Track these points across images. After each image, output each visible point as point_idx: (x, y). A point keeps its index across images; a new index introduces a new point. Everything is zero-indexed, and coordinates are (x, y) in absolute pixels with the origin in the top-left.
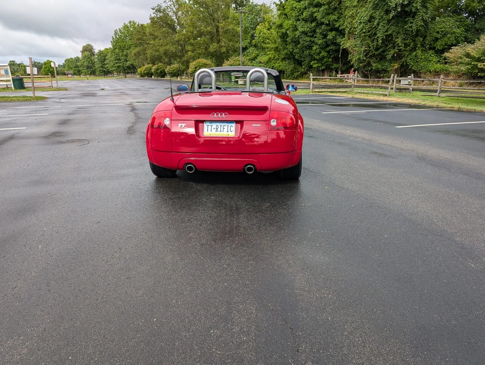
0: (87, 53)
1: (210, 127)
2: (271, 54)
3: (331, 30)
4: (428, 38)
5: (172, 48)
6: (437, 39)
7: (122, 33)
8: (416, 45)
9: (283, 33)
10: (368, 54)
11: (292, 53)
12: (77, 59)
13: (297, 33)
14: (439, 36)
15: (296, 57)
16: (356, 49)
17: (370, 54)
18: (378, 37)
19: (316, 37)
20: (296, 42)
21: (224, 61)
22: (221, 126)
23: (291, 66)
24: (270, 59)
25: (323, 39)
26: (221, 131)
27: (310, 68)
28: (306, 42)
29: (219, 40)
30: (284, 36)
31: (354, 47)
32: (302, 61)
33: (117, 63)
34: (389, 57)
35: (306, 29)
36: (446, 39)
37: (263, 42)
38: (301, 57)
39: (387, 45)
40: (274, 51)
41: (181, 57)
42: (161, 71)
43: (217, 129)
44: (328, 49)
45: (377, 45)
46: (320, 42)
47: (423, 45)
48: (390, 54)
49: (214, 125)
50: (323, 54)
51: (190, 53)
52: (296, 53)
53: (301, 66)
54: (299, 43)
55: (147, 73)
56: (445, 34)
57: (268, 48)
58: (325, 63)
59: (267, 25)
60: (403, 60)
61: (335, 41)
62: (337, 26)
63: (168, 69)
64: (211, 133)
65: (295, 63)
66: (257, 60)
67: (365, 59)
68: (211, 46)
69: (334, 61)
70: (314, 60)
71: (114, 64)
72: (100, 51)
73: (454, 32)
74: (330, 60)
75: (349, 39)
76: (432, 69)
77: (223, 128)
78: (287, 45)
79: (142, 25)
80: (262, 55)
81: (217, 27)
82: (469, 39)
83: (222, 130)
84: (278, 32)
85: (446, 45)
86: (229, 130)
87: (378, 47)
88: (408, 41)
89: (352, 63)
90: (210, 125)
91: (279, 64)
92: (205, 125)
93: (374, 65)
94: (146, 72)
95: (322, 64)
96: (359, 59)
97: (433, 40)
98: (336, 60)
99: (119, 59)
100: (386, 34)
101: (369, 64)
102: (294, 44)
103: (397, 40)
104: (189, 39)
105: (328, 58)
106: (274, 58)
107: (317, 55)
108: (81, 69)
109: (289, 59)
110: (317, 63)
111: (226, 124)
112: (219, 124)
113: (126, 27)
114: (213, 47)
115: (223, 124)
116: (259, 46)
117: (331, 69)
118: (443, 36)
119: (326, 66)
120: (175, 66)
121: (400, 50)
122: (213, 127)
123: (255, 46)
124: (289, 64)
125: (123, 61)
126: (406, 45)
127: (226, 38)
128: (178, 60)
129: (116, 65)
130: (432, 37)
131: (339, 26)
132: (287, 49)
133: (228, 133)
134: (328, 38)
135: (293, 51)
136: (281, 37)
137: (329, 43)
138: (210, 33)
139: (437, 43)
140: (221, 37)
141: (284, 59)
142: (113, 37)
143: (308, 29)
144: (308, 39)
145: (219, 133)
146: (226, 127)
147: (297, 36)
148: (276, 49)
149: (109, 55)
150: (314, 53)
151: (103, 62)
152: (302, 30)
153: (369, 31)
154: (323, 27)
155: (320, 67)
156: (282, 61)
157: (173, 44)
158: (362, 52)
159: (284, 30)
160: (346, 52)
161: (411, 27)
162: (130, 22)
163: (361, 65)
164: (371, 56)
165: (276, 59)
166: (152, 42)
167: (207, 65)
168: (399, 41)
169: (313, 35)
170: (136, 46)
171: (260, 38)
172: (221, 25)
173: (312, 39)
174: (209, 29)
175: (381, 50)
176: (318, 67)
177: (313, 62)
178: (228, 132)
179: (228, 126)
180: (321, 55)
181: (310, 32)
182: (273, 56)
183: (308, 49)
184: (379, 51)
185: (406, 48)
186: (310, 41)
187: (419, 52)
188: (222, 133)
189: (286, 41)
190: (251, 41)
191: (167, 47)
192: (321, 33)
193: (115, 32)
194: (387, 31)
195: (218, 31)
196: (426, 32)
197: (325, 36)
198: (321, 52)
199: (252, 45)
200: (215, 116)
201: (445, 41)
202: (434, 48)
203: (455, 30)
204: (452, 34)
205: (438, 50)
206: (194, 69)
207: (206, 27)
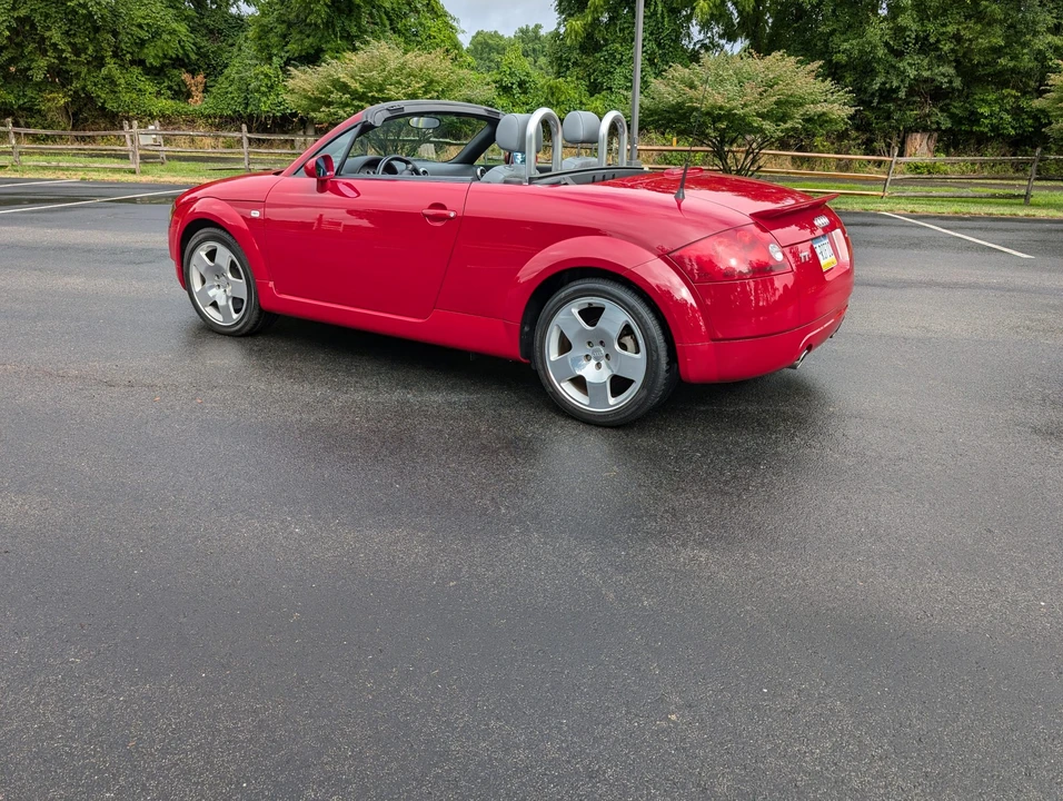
4: (124, 37)
6: (142, 43)
8: (99, 51)
14: (144, 35)
36: (161, 43)
39: (20, 45)
47: (117, 54)
48: (40, 67)
56: (156, 33)
60: (76, 85)
73: (174, 30)
76: (154, 110)
85: (165, 56)
88: (78, 40)
97: (137, 44)
100: (16, 15)
103: (47, 34)
118: (153, 37)
121: (63, 61)
126: (77, 49)
130: (132, 35)
139: (146, 51)
168: (55, 35)
185: (78, 55)
187: (111, 66)
201: (162, 47)
202: (141, 63)
203: (174, 25)
204: (170, 33)
205: (152, 67)
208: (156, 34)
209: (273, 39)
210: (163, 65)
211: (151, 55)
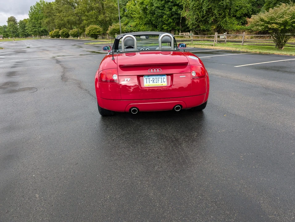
0: (12, 23)
1: (148, 80)
2: (137, 21)
3: (174, 5)
4: (232, 10)
5: (72, 18)
6: (237, 11)
7: (36, 8)
8: (225, 14)
9: (144, 7)
10: (198, 20)
11: (150, 20)
12: (5, 27)
13: (153, 7)
14: (238, 9)
15: (153, 23)
16: (191, 17)
17: (199, 20)
18: (203, 10)
19: (165, 10)
20: (153, 13)
21: (108, 26)
22: (156, 78)
23: (150, 28)
24: (137, 24)
25: (169, 11)
26: (156, 82)
27: (162, 29)
28: (159, 13)
29: (104, 12)
30: (145, 10)
31: (189, 16)
32: (157, 25)
33: (34, 29)
34: (210, 22)
35: (158, 5)
36: (242, 10)
37: (131, 13)
38: (156, 22)
39: (208, 15)
40: (139, 19)
41: (79, 24)
42: (66, 33)
43: (153, 81)
44: (173, 17)
45: (203, 14)
46: (168, 13)
47: (229, 15)
48: (211, 20)
49: (151, 78)
50: (170, 20)
51: (85, 21)
52: (153, 20)
53: (157, 28)
54: (155, 14)
55: (56, 35)
57: (135, 17)
58: (171, 26)
59: (133, 3)
60: (219, 23)
61: (177, 13)
62: (178, 3)
63: (71, 32)
64: (149, 84)
65: (152, 27)
66: (128, 25)
67: (196, 23)
68: (99, 16)
69: (177, 25)
70: (165, 24)
71: (32, 30)
72: (21, 21)
73: (246, 6)
74: (175, 24)
75: (186, 11)
76: (235, 29)
77: (158, 80)
78: (147, 15)
79: (50, 3)
80: (131, 22)
81: (103, 5)
82: (254, 10)
83: (157, 82)
84: (141, 7)
85: (242, 14)
86: (162, 81)
87: (203, 16)
88: (220, 12)
89: (188, 26)
90: (148, 78)
91: (143, 27)
92: (145, 78)
93: (201, 27)
94: (55, 34)
95: (169, 26)
96: (192, 23)
97: (235, 11)
98: (178, 24)
99: (35, 26)
100: (208, 7)
101: (198, 26)
102: (151, 15)
103: (214, 11)
104: (84, 12)
105: (173, 23)
106: (139, 23)
107: (166, 21)
108: (8, 33)
109: (149, 24)
110: (166, 26)
111: (160, 77)
112: (155, 77)
113: (38, 4)
114: (101, 17)
115: (157, 77)
116: (129, 16)
117: (175, 30)
118: (240, 9)
119: (172, 28)
120: (75, 30)
121: (216, 18)
122: (150, 80)
123: (126, 16)
124: (149, 27)
125: (38, 27)
126: (220, 14)
127: (108, 11)
128: (78, 26)
129: (33, 30)
130: (234, 9)
131: (179, 3)
132: (147, 17)
133: (162, 83)
134: (173, 10)
135: (151, 19)
136: (143, 10)
137: (173, 13)
138: (98, 8)
139: (237, 13)
140: (106, 11)
141: (145, 24)
142: (29, 11)
143: (160, 5)
144: (160, 11)
145: (155, 84)
146: (160, 79)
147: (153, 9)
148: (140, 18)
149: (28, 23)
150: (165, 20)
151: (24, 28)
152: (156, 5)
153: (198, 6)
154: (169, 3)
155: (168, 28)
156: (144, 25)
157: (73, 15)
158: (194, 19)
159: (144, 6)
160: (184, 19)
161: (223, 3)
162: (41, 1)
163: (194, 27)
164: (199, 22)
165: (141, 24)
166: (58, 14)
167: (97, 29)
168: (216, 12)
169: (163, 9)
170: (47, 17)
171: (129, 11)
172: (105, 2)
173: (163, 11)
174: (97, 5)
175: (205, 18)
176: (167, 28)
177: (164, 26)
178: (162, 82)
179: (161, 78)
180: (169, 21)
181: (161, 7)
182: (138, 22)
183: (161, 17)
184: (204, 18)
185: (220, 16)
186: (162, 12)
187: (227, 18)
188: (157, 83)
189: (146, 13)
190: (124, 13)
191: (69, 18)
192: (168, 8)
193: (31, 8)
194: (208, 6)
195: (103, 7)
196: (231, 6)
197: (171, 9)
198: (168, 19)
199: (124, 16)
200: (152, 71)
201: (242, 11)
202: (235, 16)
203: (247, 5)
204: (245, 7)
205: (238, 17)
206: (89, 32)
207: (95, 4)
208: (241, 8)
209: (271, 5)
210: (241, 16)
211: (238, 14)
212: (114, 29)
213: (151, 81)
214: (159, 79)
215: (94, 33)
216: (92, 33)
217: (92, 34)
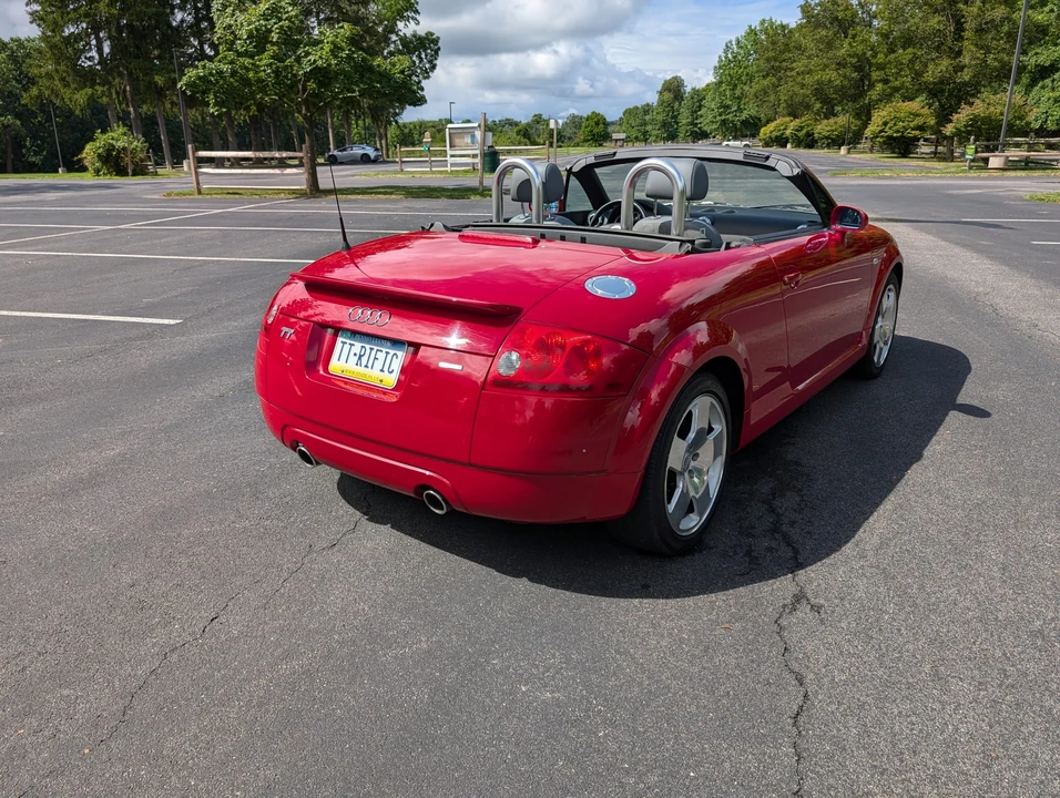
0: (668, 95)
1: (347, 347)
7: (741, 47)
12: (647, 109)
21: (958, 105)
22: (371, 349)
26: (366, 366)
29: (959, 50)
33: (720, 114)
42: (808, 132)
43: (360, 356)
49: (358, 346)
51: (879, 86)
55: (777, 137)
63: (823, 128)
64: (344, 366)
68: (931, 67)
71: (715, 117)
72: (693, 89)
77: (375, 358)
79: (783, 27)
83: (370, 365)
86: (386, 369)
90: (348, 341)
92: (340, 340)
94: (775, 134)
99: (727, 106)
108: (649, 128)
111: (384, 349)
112: (368, 345)
113: (752, 32)
114: (938, 69)
115: (376, 347)
120: (842, 120)
122: (354, 350)
128: (849, 106)
129: (718, 118)
133: (381, 376)
140: (966, 44)
145: (362, 370)
146: (381, 356)
149: (709, 97)
151: (696, 112)
157: (841, 65)
162: (763, 22)
167: (918, 115)
178: (382, 371)
179: (387, 353)
188: (368, 371)
191: (824, 76)
193: (727, 46)
195: (959, 28)
200: (359, 317)
206: (879, 128)
207: (925, 19)
212: (975, 119)
213: (355, 354)
214: (379, 353)
215: (898, 131)
216: (890, 133)
217: (890, 138)
